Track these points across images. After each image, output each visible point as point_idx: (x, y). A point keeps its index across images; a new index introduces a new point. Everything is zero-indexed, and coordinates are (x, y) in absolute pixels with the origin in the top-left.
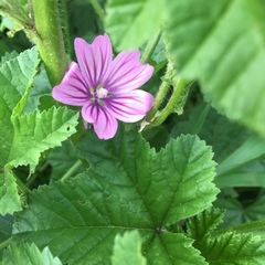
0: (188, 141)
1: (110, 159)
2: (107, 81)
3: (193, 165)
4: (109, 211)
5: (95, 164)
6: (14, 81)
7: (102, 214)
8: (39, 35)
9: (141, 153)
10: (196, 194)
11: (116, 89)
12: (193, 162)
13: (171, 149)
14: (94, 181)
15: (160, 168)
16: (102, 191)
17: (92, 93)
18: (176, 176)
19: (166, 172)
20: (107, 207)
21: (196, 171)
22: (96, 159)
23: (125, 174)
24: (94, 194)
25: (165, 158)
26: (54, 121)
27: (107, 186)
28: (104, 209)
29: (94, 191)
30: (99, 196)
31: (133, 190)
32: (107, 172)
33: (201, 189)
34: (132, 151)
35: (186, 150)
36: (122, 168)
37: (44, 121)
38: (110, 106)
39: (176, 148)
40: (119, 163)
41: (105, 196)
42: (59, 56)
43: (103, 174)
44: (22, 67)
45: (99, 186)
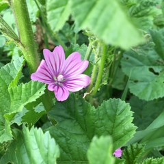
0: (115, 102)
1: (69, 119)
2: (63, 72)
3: (120, 116)
4: (70, 150)
5: (60, 122)
6: (11, 73)
7: (67, 153)
8: (23, 45)
9: (86, 111)
10: (124, 132)
11: (68, 76)
12: (120, 114)
13: (105, 107)
14: (59, 131)
15: (99, 119)
16: (65, 137)
17: (55, 79)
18: (110, 124)
19: (104, 121)
20: (69, 147)
21: (122, 119)
22: (60, 119)
23: (79, 127)
24: (60, 139)
25: (101, 112)
26: (32, 89)
27: (68, 134)
28: (67, 149)
29: (60, 137)
30: (63, 140)
31: (85, 136)
32: (68, 126)
33: (126, 128)
34: (81, 111)
35: (114, 107)
36: (77, 124)
37: (26, 89)
38: (65, 85)
39: (107, 106)
40: (75, 121)
41: (67, 140)
42: (34, 56)
43: (65, 128)
44: (16, 66)
45: (63, 134)
